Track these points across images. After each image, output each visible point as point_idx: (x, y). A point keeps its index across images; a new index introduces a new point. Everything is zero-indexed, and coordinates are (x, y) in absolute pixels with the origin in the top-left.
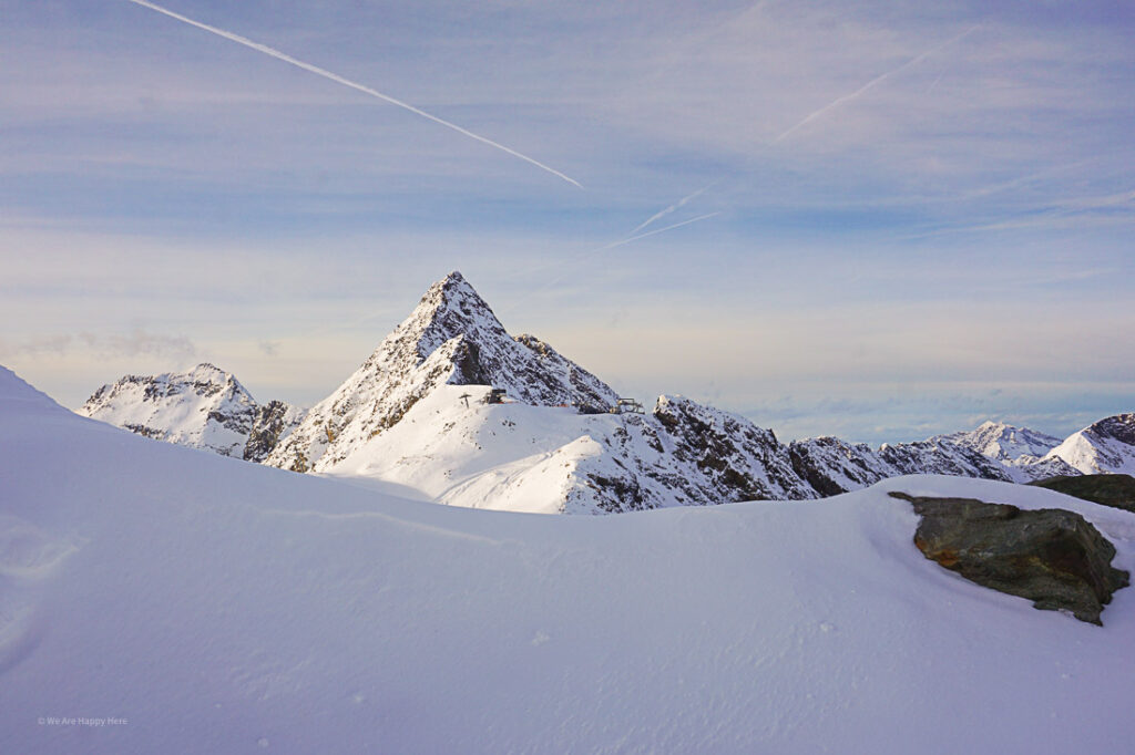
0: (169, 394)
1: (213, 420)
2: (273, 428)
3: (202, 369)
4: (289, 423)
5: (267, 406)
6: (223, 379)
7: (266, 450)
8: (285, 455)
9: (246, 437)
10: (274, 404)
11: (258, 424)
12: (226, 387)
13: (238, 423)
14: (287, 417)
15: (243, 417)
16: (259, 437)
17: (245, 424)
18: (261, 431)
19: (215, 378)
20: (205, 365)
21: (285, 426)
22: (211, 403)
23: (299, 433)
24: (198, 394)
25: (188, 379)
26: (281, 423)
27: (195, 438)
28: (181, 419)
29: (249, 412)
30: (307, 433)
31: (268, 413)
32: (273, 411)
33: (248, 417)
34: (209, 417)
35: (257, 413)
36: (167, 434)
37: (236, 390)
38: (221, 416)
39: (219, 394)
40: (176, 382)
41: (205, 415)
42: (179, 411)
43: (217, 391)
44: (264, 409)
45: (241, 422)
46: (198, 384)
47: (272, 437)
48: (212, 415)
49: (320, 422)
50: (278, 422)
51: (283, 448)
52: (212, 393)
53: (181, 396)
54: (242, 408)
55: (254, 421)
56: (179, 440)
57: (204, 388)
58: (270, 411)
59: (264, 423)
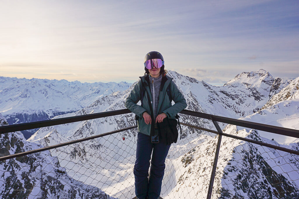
0: (253, 76)
1: (263, 82)
2: (278, 84)
3: (261, 70)
4: (282, 83)
5: (276, 79)
6: (266, 73)
7: (276, 90)
8: (284, 92)
9: (271, 86)
10: (278, 79)
11: (274, 83)
12: (266, 75)
13: (269, 83)
14: (282, 82)
15: (270, 81)
16: (274, 86)
17: (271, 83)
18: (275, 85)
19: (264, 73)
20: (261, 69)
21: (281, 84)
22: (262, 78)
23: (288, 87)
24: (260, 76)
25: (257, 73)
26: (280, 83)
27: (259, 86)
28: (255, 82)
29: (272, 80)
30: (291, 87)
31: (276, 81)
32: (278, 80)
33: (272, 82)
34: (262, 81)
35: (274, 81)
36: (252, 85)
37: (269, 75)
38: (265, 81)
39: (265, 76)
40: (254, 73)
41: (261, 81)
42: (255, 80)
43: (264, 75)
44: (276, 80)
45: (270, 83)
46: (260, 74)
47: (277, 86)
48: (263, 81)
49: (294, 84)
50: (279, 83)
51: (284, 90)
52: (263, 76)
53: (256, 76)
54: (270, 79)
55: (273, 83)
56: (255, 86)
57: (261, 75)
58: (277, 80)
59: (275, 83)
